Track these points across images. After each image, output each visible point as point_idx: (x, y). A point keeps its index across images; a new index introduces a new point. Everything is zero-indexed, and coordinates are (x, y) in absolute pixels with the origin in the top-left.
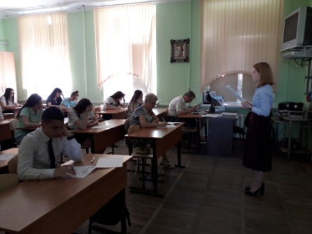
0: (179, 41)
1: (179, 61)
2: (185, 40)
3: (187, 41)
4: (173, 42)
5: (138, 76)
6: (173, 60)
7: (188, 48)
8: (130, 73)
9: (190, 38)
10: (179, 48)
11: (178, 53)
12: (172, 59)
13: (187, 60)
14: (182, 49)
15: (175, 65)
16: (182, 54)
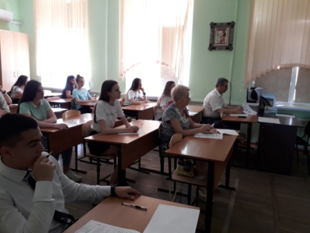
0: (221, 24)
1: (220, 48)
2: (229, 24)
3: (231, 25)
4: (213, 25)
5: (167, 65)
6: (212, 47)
7: (231, 33)
8: (158, 62)
9: (235, 21)
10: (221, 33)
11: (219, 39)
12: (210, 45)
13: (229, 48)
14: (224, 35)
15: (214, 53)
16: (224, 40)
